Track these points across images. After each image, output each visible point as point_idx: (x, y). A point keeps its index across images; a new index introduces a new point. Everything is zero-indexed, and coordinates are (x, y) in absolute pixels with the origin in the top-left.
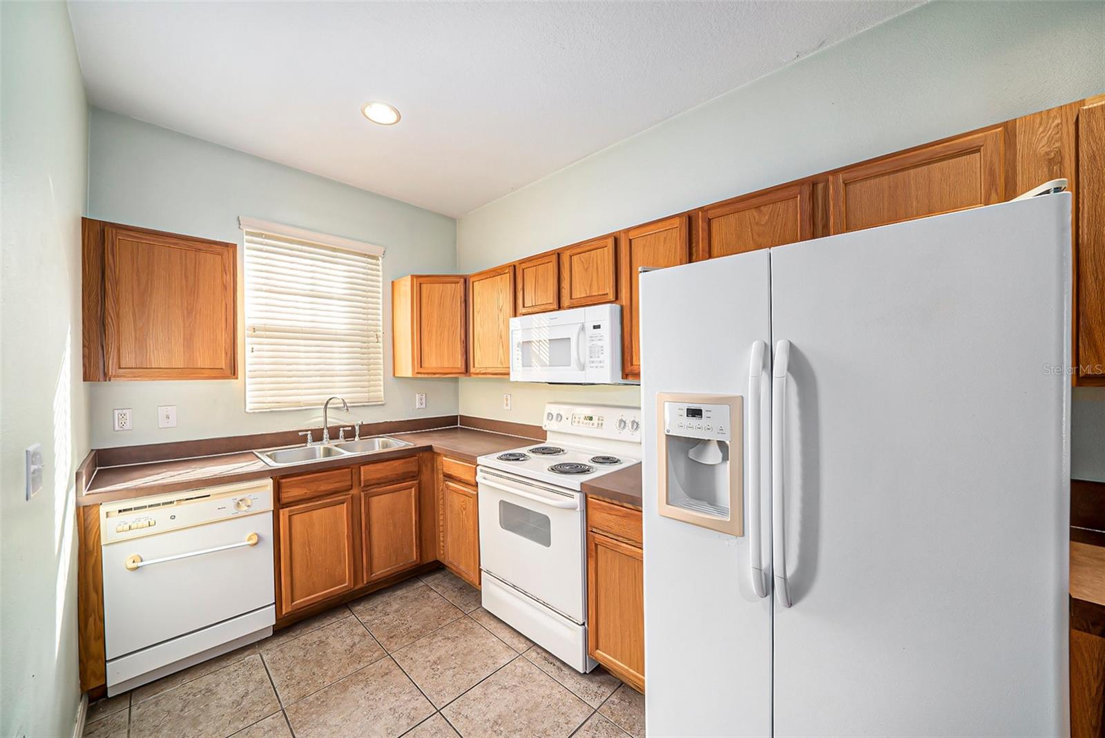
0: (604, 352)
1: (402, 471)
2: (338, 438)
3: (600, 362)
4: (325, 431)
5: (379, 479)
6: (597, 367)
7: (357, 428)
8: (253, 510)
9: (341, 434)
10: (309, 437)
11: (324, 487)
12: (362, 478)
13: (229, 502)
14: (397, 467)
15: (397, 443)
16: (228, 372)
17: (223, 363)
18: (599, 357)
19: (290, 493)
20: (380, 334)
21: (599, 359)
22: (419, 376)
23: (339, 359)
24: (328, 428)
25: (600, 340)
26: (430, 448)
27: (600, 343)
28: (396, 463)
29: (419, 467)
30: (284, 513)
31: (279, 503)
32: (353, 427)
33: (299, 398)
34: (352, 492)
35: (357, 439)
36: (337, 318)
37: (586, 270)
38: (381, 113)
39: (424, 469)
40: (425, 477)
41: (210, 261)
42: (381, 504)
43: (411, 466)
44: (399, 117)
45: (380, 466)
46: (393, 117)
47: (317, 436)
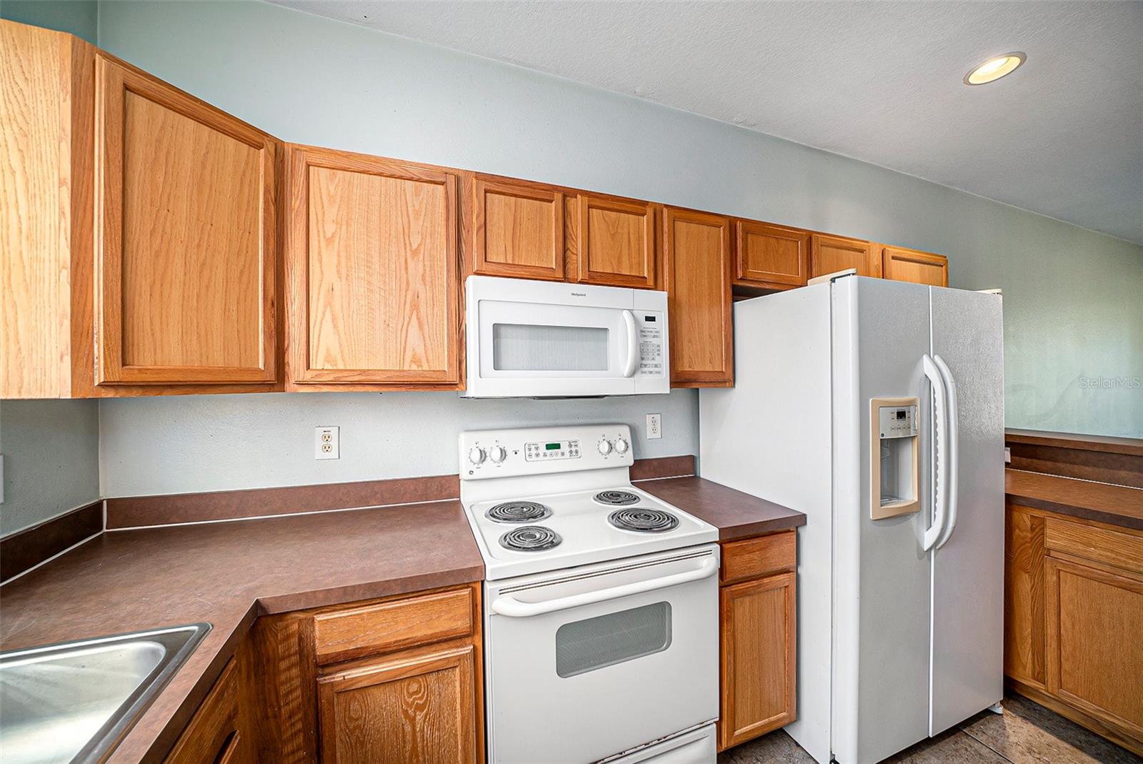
0: (661, 353)
3: (656, 366)
6: (651, 372)
18: (653, 359)
21: (655, 362)
25: (654, 337)
27: (654, 341)
37: (613, 236)
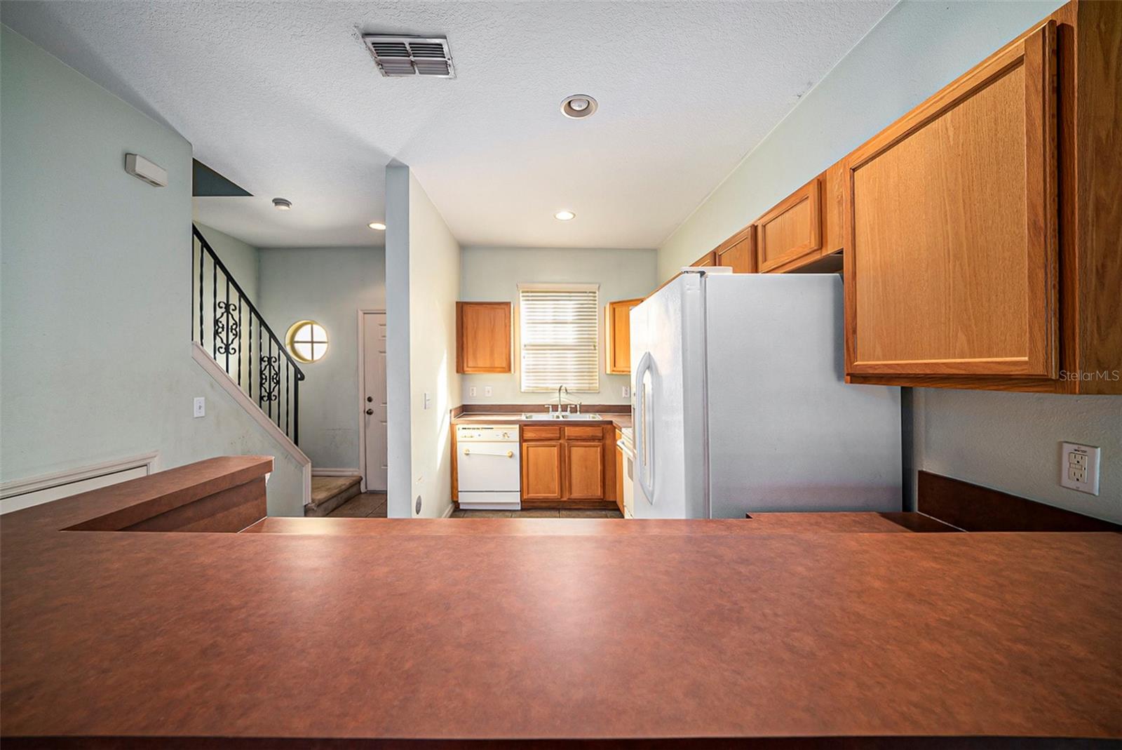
1: (591, 434)
2: (567, 411)
4: (560, 406)
5: (576, 436)
7: (578, 406)
8: (510, 439)
9: (569, 409)
10: (551, 409)
11: (544, 435)
12: (566, 434)
13: (500, 433)
14: (589, 431)
15: (598, 417)
16: (507, 369)
17: (504, 365)
19: (528, 435)
20: (597, 344)
22: (614, 373)
23: (571, 361)
24: (561, 405)
26: (611, 422)
28: (589, 429)
29: (603, 434)
30: (525, 445)
31: (522, 440)
32: (576, 406)
33: (548, 385)
34: (560, 441)
35: (578, 413)
36: (569, 335)
38: (564, 215)
39: (608, 436)
40: (608, 442)
41: (500, 312)
42: (577, 453)
43: (598, 432)
44: (574, 215)
45: (577, 429)
46: (572, 216)
47: (555, 408)
